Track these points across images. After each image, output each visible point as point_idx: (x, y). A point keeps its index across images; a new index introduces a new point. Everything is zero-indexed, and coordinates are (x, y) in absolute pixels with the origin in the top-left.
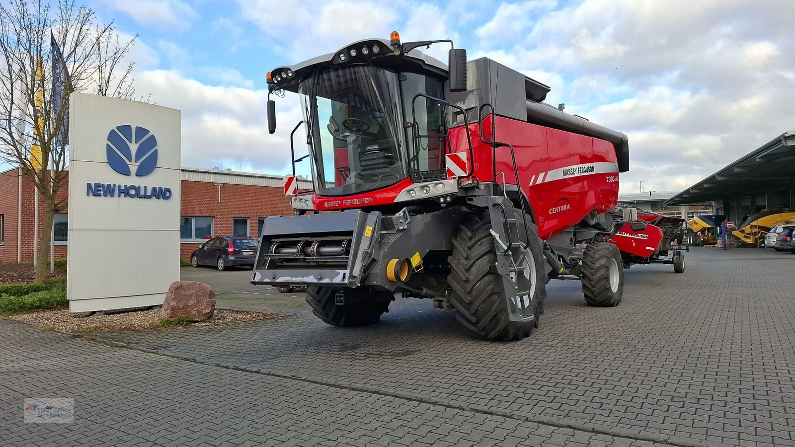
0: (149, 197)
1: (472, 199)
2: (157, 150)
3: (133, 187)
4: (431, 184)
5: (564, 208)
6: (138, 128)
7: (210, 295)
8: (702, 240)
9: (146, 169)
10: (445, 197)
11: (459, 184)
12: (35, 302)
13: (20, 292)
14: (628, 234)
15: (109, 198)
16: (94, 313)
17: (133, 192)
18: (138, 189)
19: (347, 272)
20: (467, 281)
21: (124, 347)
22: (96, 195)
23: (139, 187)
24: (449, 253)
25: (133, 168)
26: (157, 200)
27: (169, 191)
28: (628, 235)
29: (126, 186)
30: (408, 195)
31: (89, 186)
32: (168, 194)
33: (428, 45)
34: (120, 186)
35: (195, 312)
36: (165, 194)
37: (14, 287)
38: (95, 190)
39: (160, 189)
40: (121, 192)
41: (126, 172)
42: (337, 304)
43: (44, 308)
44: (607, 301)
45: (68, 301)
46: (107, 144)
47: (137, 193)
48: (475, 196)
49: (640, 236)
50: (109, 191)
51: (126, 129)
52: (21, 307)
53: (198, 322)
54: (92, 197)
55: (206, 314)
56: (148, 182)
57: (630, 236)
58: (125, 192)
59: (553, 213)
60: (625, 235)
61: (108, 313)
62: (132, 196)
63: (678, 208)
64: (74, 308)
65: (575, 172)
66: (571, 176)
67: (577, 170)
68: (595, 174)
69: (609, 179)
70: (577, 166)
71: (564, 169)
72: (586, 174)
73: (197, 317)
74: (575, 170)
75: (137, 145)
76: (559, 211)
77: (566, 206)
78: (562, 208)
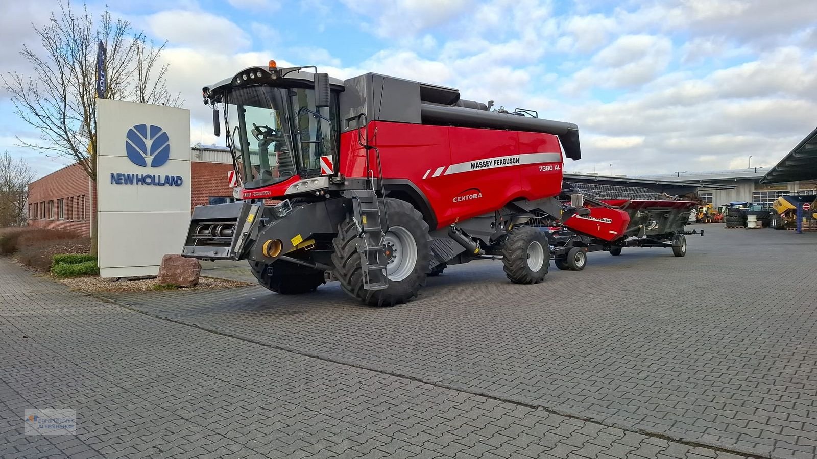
0: (163, 184)
1: (343, 193)
2: (169, 144)
3: (148, 176)
4: (309, 180)
5: (475, 196)
6: (152, 127)
7: (194, 266)
8: (786, 222)
9: (160, 161)
10: (319, 190)
11: (330, 181)
12: (82, 269)
13: (74, 261)
14: (594, 218)
15: (129, 186)
16: (120, 278)
17: (149, 180)
18: (153, 178)
19: (230, 248)
20: (342, 258)
21: (112, 303)
22: (118, 183)
23: (154, 176)
24: (335, 235)
25: (149, 160)
26: (170, 187)
27: (180, 178)
28: (594, 219)
29: (142, 175)
30: (294, 189)
31: (112, 175)
32: (179, 182)
33: (298, 70)
34: (137, 175)
35: (182, 279)
36: (177, 182)
37: (70, 257)
38: (117, 179)
39: (173, 177)
40: (139, 180)
41: (142, 164)
42: (268, 275)
43: (89, 274)
44: (524, 279)
45: (99, 269)
46: (127, 141)
47: (153, 181)
48: (345, 190)
49: (606, 221)
50: (129, 179)
51: (142, 128)
52: (71, 273)
53: (184, 287)
54: (115, 185)
55: (191, 281)
56: (162, 172)
57: (596, 220)
58: (142, 180)
59: (458, 201)
60: (592, 219)
61: (131, 279)
62: (148, 184)
63: (786, 186)
64: (104, 274)
65: (489, 164)
66: (483, 168)
67: (492, 163)
68: (520, 165)
69: (543, 169)
70: (492, 159)
71: (473, 162)
72: (507, 165)
73: (183, 283)
74: (489, 163)
75: (152, 141)
76: (467, 199)
77: (476, 195)
78: (471, 197)
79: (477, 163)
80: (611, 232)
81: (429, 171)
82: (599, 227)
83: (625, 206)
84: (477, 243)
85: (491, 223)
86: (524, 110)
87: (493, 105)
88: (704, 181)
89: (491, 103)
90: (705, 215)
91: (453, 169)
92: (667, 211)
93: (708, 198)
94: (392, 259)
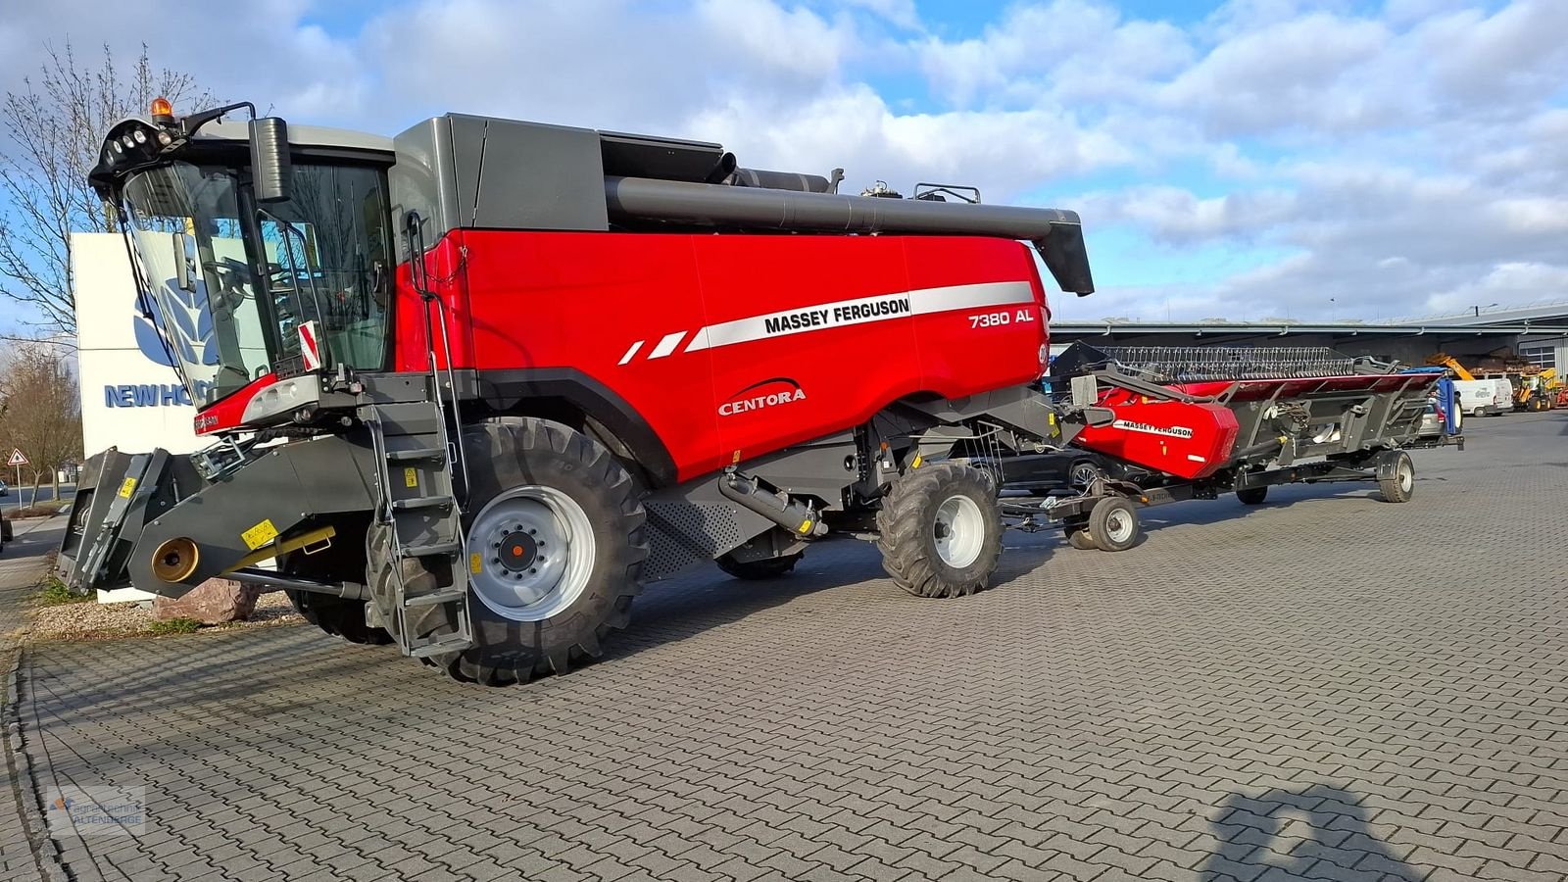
1: (360, 412)
4: (279, 386)
5: (784, 397)
11: (323, 385)
14: (1153, 428)
15: (146, 409)
22: (123, 404)
25: (198, 350)
28: (1152, 430)
29: (175, 385)
30: (257, 409)
31: (110, 390)
33: (218, 116)
34: (163, 385)
35: (204, 609)
40: (166, 396)
46: (135, 317)
48: (363, 406)
50: (143, 396)
53: (212, 625)
54: (116, 409)
55: (225, 612)
57: (1157, 432)
58: (175, 395)
59: (736, 411)
65: (821, 319)
66: (802, 329)
67: (830, 316)
68: (912, 316)
69: (979, 321)
70: (830, 307)
71: (771, 317)
72: (872, 318)
73: (208, 618)
74: (819, 315)
75: (199, 311)
76: (761, 405)
77: (788, 394)
78: (772, 400)
79: (784, 319)
80: (1191, 457)
81: (637, 346)
82: (1165, 449)
83: (1227, 394)
84: (807, 506)
85: (844, 457)
86: (943, 188)
87: (843, 178)
88: (1535, 322)
89: (839, 174)
90: (1537, 393)
91: (708, 338)
92: (1358, 400)
93: (1545, 358)
94: (533, 566)
